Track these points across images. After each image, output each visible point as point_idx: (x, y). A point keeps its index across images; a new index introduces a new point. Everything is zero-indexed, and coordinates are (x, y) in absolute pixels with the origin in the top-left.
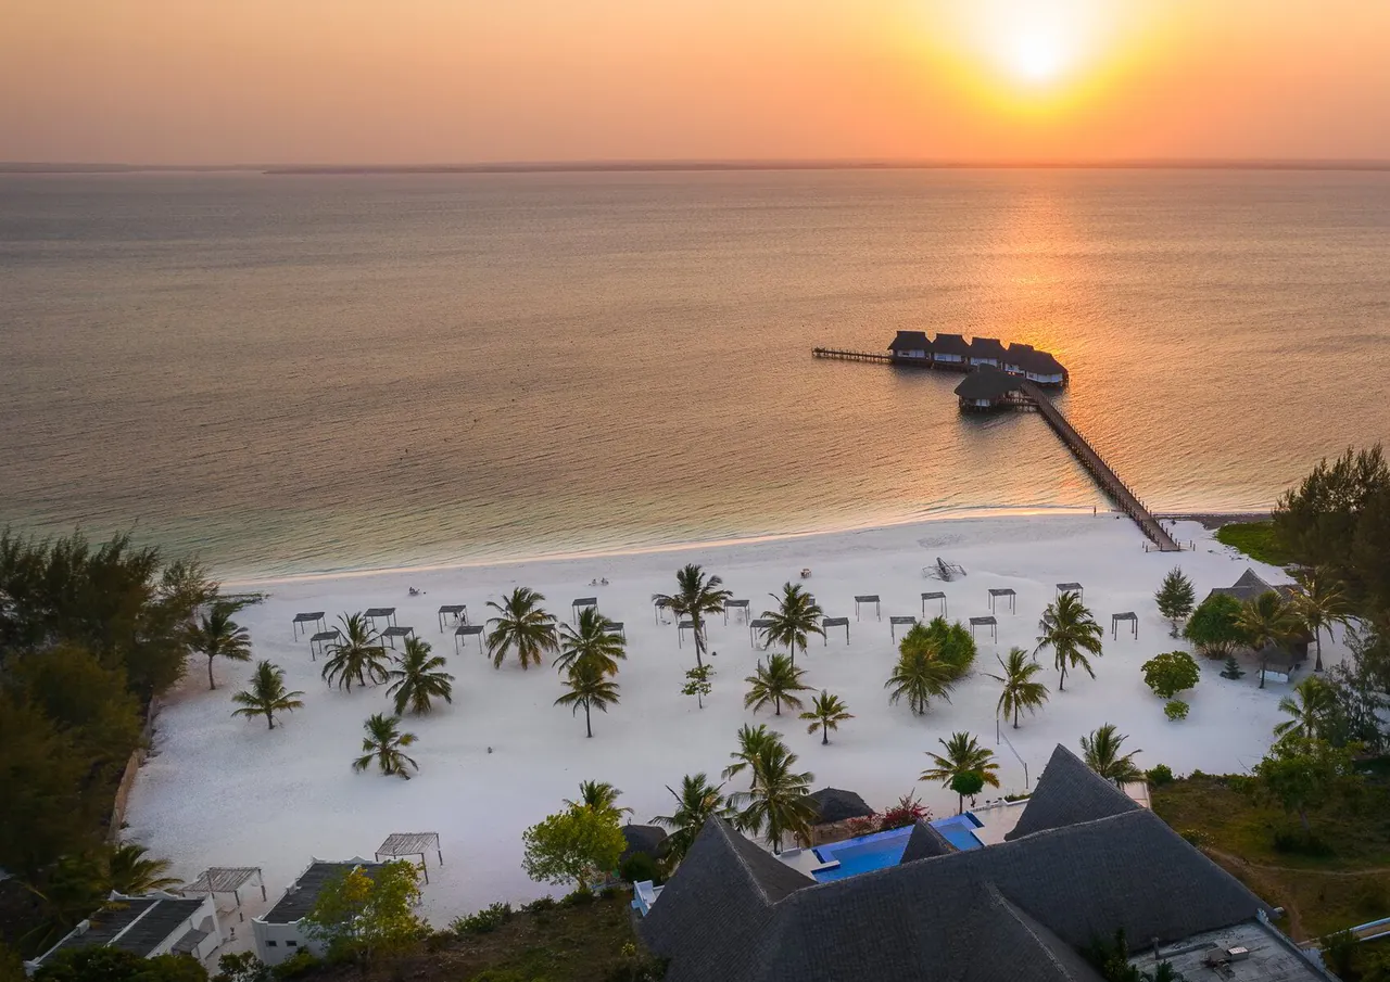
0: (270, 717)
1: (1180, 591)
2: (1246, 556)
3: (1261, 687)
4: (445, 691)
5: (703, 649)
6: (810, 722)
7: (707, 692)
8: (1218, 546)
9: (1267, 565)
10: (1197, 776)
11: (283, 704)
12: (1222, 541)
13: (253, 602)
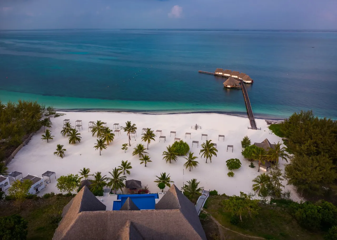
0: (48, 140)
1: (247, 141)
2: (274, 133)
3: (258, 171)
4: (79, 140)
5: (130, 139)
6: (142, 161)
7: (127, 149)
8: (268, 129)
9: (278, 137)
10: (224, 195)
11: (50, 138)
12: (269, 129)
13: (62, 115)
